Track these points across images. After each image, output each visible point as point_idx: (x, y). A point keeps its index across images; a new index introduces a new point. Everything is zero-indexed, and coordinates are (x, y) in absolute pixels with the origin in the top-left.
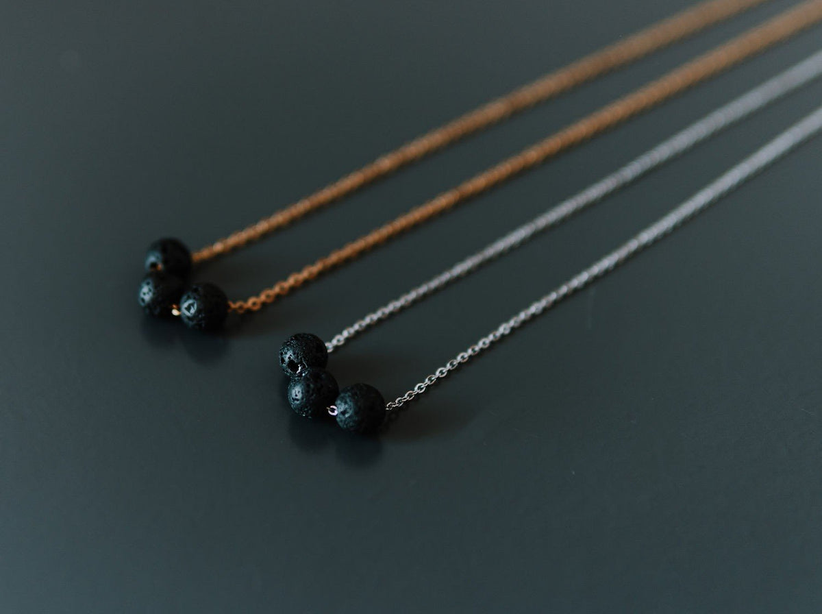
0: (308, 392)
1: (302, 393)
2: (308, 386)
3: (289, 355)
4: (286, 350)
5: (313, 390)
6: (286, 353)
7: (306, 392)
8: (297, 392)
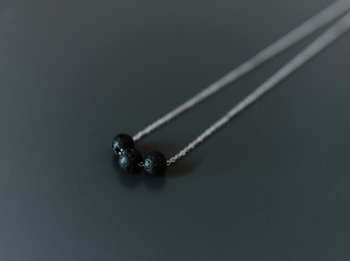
0: (129, 158)
1: (127, 160)
2: (128, 156)
3: (116, 145)
4: (115, 142)
5: (131, 157)
6: (115, 144)
7: (128, 158)
8: (123, 160)
